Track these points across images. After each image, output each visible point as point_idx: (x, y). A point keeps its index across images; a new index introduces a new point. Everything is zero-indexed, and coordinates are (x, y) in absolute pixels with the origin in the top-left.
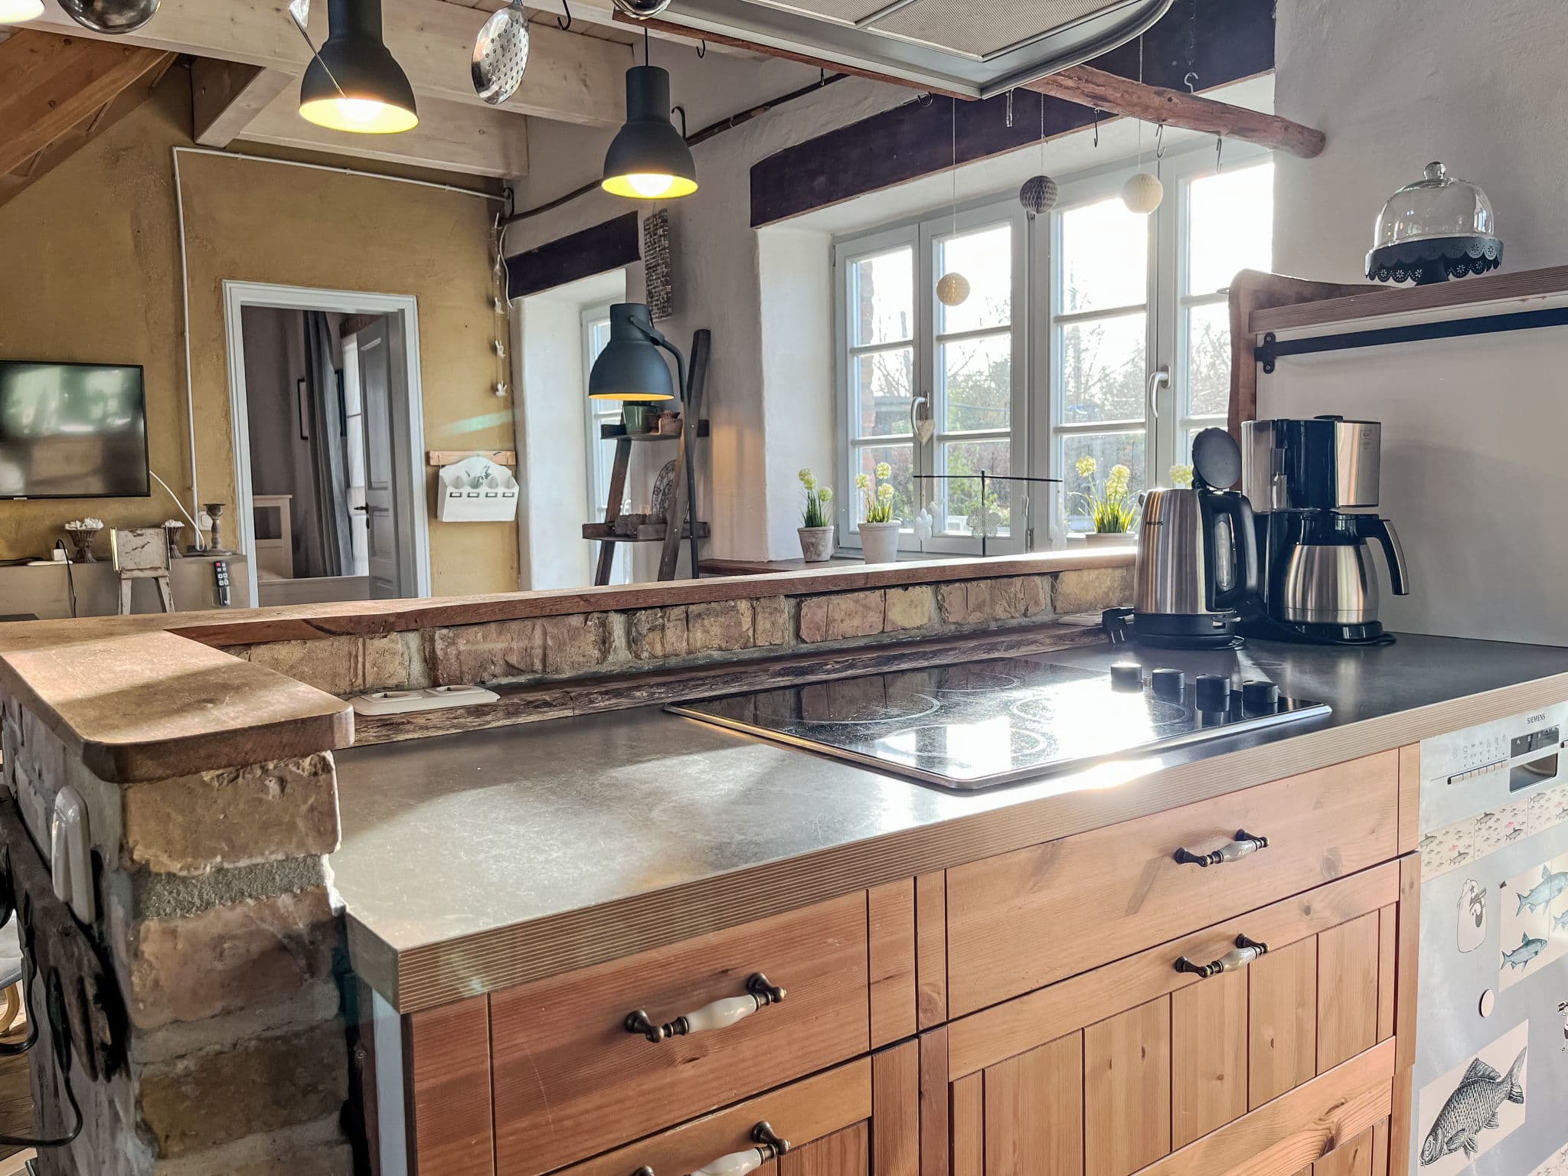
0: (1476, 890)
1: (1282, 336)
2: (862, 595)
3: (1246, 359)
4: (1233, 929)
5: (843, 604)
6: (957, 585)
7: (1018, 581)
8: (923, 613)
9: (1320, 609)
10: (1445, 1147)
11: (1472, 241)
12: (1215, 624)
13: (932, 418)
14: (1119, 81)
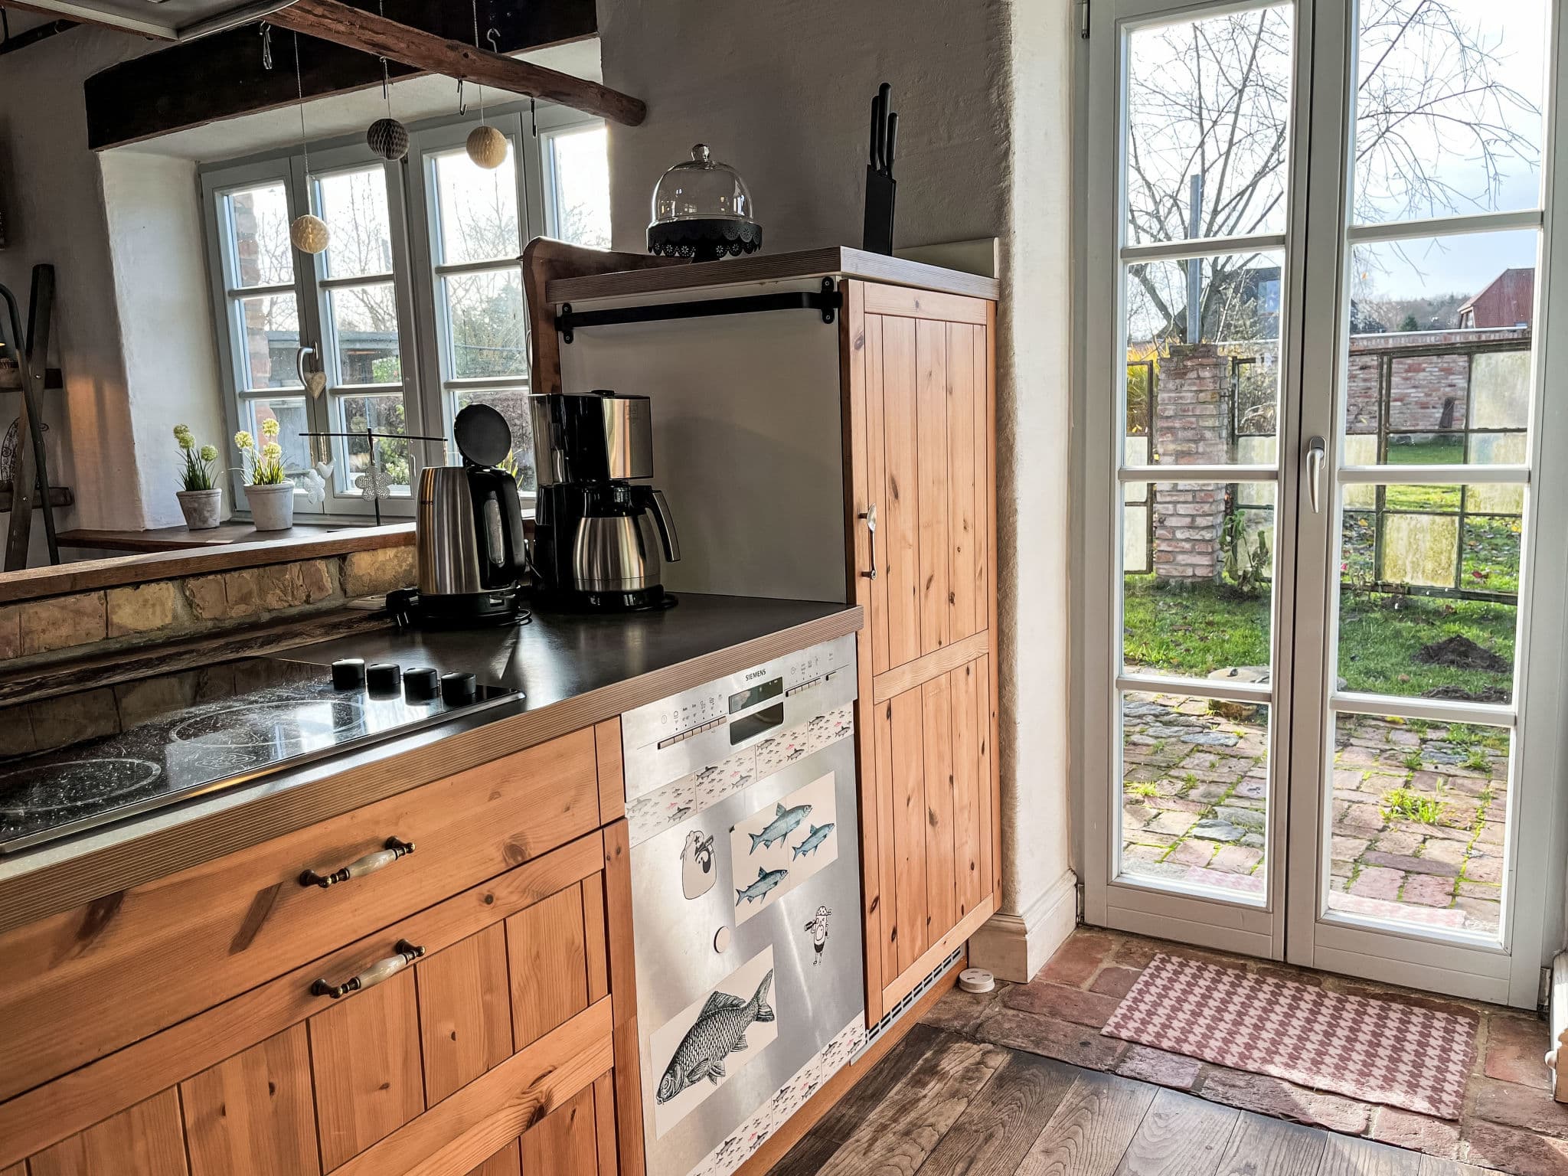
0: (701, 840)
1: (579, 306)
2: (71, 599)
3: (544, 327)
4: (394, 935)
5: (46, 611)
6: (211, 577)
7: (295, 568)
8: (164, 612)
9: (605, 579)
10: (686, 1080)
11: (730, 224)
12: (492, 601)
13: (323, 371)
14: (402, 30)
